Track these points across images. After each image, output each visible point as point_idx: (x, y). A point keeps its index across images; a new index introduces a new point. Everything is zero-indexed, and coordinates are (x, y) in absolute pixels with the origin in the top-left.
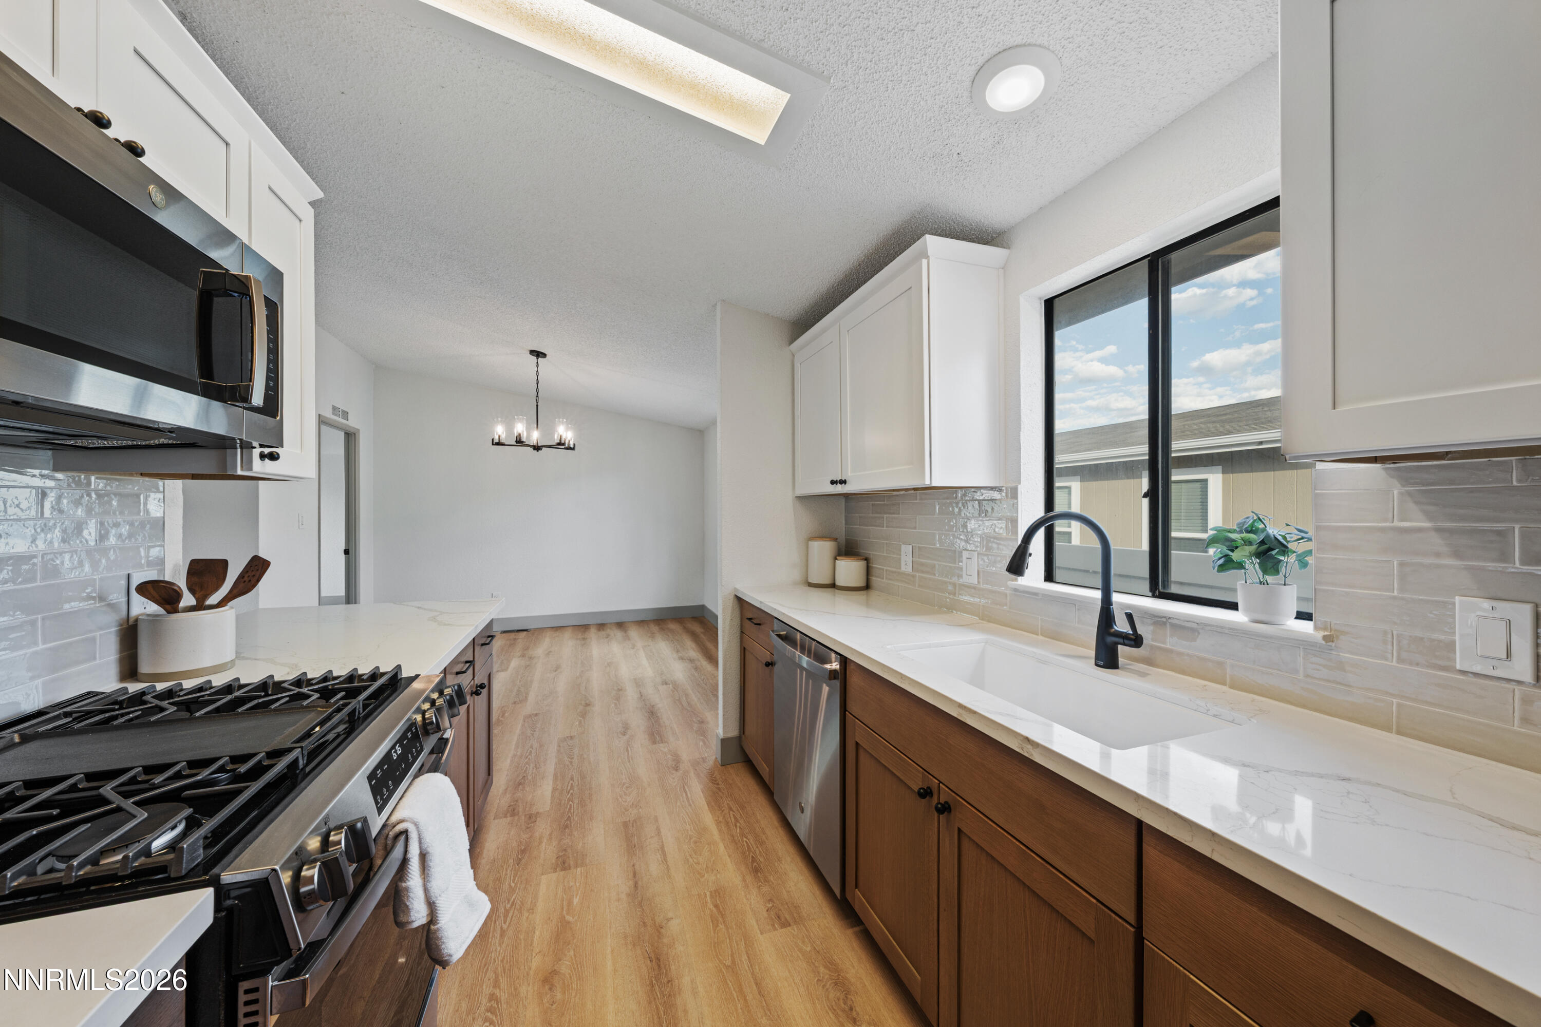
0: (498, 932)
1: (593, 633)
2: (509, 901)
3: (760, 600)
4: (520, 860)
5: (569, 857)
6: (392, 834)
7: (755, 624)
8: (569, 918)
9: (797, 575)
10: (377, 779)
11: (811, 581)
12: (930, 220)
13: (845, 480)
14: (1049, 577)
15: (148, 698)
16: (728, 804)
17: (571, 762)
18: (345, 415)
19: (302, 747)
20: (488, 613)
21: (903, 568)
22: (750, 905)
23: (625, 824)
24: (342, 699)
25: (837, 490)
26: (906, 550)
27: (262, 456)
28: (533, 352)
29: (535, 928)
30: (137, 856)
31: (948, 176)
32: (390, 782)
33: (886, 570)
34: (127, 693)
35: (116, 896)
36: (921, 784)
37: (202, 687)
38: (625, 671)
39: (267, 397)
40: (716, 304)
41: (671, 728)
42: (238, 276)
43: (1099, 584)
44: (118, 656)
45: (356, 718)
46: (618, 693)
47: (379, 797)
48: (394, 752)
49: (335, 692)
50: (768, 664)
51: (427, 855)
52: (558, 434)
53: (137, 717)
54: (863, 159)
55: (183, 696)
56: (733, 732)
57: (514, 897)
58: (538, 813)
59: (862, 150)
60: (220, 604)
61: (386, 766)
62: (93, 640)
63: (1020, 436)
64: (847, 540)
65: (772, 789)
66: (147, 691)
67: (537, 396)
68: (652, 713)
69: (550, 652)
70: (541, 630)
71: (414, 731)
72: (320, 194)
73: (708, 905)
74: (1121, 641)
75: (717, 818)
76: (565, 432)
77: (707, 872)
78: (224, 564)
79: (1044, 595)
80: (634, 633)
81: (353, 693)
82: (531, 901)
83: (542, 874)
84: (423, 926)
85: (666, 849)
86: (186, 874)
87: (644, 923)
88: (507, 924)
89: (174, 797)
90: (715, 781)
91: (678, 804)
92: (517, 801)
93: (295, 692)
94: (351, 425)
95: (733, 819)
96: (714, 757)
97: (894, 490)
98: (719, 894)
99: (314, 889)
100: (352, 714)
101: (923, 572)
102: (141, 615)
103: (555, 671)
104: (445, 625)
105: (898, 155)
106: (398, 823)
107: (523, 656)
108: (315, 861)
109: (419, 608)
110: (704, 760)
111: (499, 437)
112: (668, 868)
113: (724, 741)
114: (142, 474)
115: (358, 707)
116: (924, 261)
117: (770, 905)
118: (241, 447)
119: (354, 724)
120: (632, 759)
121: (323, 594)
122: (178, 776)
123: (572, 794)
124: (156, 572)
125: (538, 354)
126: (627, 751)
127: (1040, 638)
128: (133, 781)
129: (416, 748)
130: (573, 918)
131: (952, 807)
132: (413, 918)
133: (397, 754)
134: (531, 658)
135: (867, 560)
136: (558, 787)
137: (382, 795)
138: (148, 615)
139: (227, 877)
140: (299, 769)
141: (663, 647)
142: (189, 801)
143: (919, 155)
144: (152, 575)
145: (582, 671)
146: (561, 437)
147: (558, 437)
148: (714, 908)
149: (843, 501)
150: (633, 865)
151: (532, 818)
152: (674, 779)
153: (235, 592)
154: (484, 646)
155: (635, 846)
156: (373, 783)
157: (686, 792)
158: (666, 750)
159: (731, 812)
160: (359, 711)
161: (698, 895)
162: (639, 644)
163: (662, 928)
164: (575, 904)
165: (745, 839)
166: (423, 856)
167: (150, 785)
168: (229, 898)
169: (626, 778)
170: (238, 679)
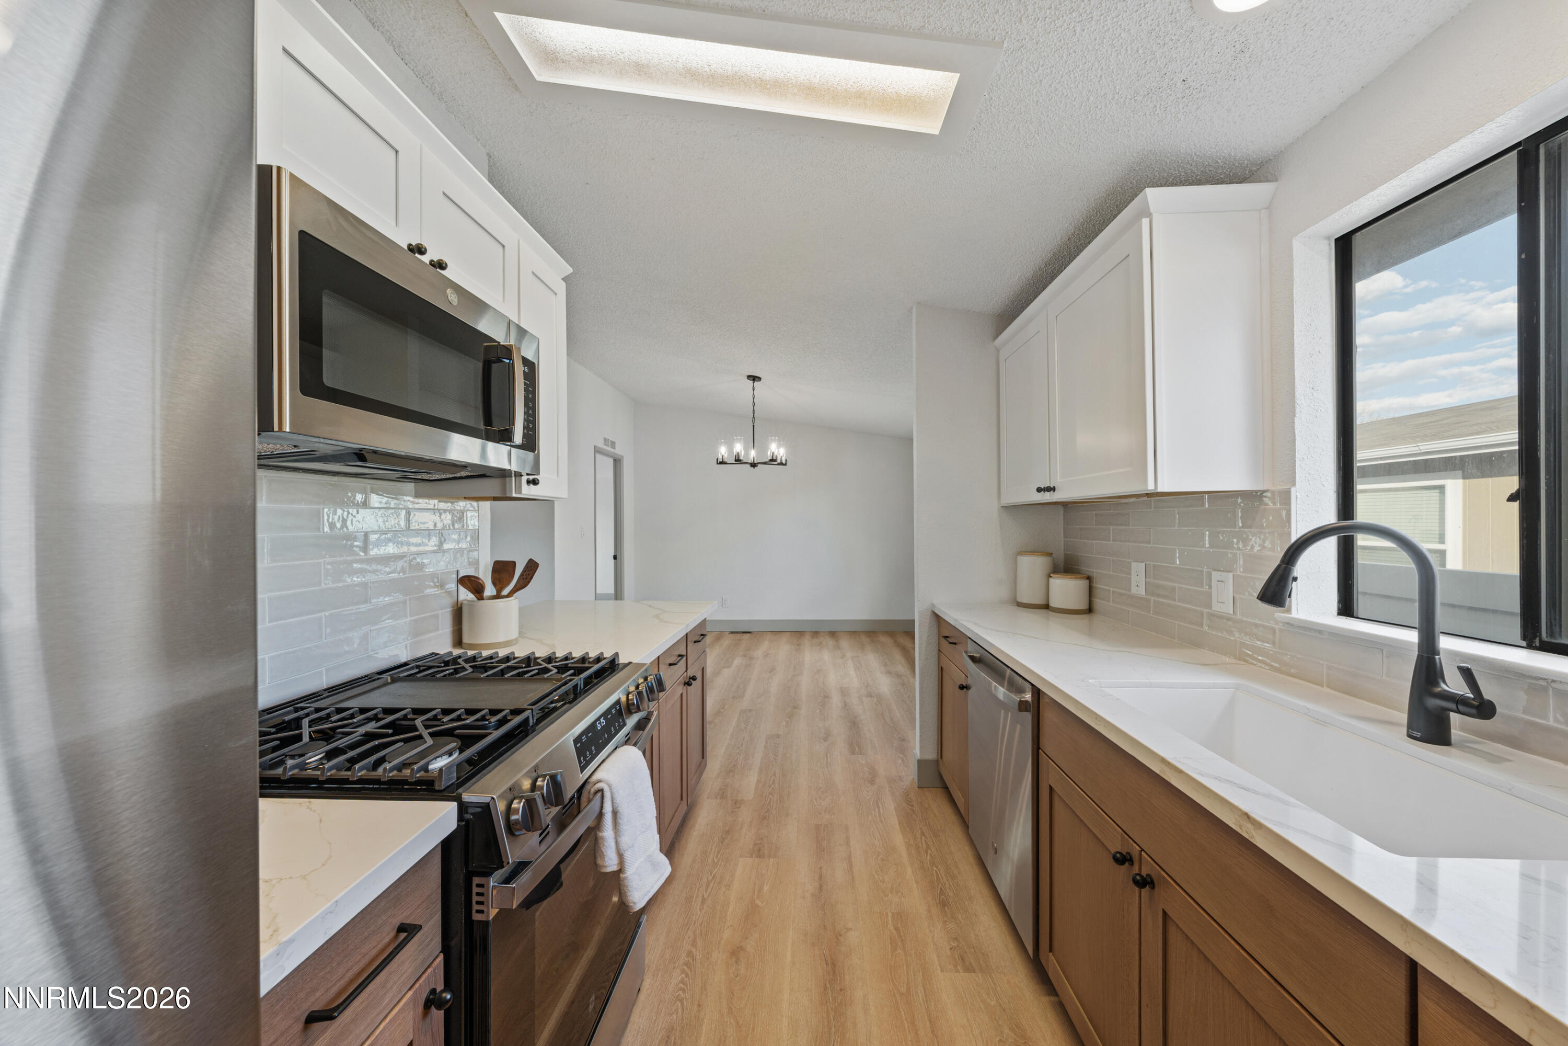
0: (699, 900)
1: (807, 640)
2: (711, 874)
3: (955, 617)
4: (724, 839)
5: (764, 847)
6: (593, 790)
7: (951, 643)
8: (758, 902)
9: (1004, 592)
10: (582, 744)
11: (1019, 600)
12: (1156, 169)
13: (1054, 487)
14: (1346, 608)
15: (460, 661)
16: (921, 829)
17: (775, 759)
18: (613, 444)
19: (532, 710)
20: (699, 614)
21: (1134, 590)
22: (933, 937)
23: (817, 827)
24: (570, 675)
25: (1045, 498)
26: (1138, 570)
27: (529, 482)
28: (749, 377)
29: (729, 904)
30: (419, 770)
31: (1173, 111)
32: (593, 747)
33: (1113, 592)
34: (452, 655)
35: (407, 795)
36: (1120, 847)
37: (492, 656)
38: (833, 679)
39: (525, 436)
40: (912, 308)
41: (871, 741)
42: (508, 347)
43: (1415, 620)
44: (452, 629)
45: (578, 692)
46: (823, 699)
47: (582, 758)
48: (599, 724)
49: (569, 669)
50: (962, 687)
51: (617, 814)
52: (771, 451)
53: (449, 674)
54: (1057, 119)
55: (480, 661)
56: (932, 755)
57: (715, 871)
58: (742, 800)
59: (1053, 109)
60: (508, 596)
61: (591, 734)
62: (437, 616)
63: (1294, 423)
64: (1066, 555)
65: (967, 822)
66: (462, 656)
67: (754, 417)
68: (854, 724)
69: (768, 654)
70: (762, 633)
71: (618, 708)
72: (570, 270)
73: (889, 926)
74: (1453, 706)
75: (908, 841)
76: (777, 449)
77: (892, 893)
78: (513, 564)
79: (1331, 634)
80: (845, 643)
81: (578, 671)
82: (729, 879)
83: (741, 857)
84: (614, 872)
85: (853, 859)
86: (445, 789)
87: (825, 926)
88: (708, 893)
89: (449, 733)
90: (910, 802)
91: (870, 818)
92: (727, 786)
93: (543, 666)
94: (617, 453)
95: (924, 846)
96: (911, 778)
97: (1120, 497)
98: (901, 917)
99: (518, 819)
100: (576, 686)
101: (1159, 596)
102: (465, 600)
103: (771, 672)
104: (664, 622)
105: (1101, 103)
106: (597, 782)
107: (745, 656)
108: (521, 798)
109: (650, 606)
110: (901, 778)
111: (723, 456)
112: (853, 879)
113: (921, 763)
114: (465, 498)
115: (579, 684)
116: (1145, 222)
117: (955, 945)
118: (515, 476)
119: (575, 696)
120: (830, 765)
121: (597, 592)
122: (459, 718)
123: (773, 788)
124: (473, 569)
125: (754, 378)
126: (827, 757)
127: (1326, 690)
128: (435, 718)
129: (619, 723)
130: (762, 903)
131: (1156, 881)
132: (607, 864)
133: (601, 725)
134: (751, 658)
135: (1089, 578)
136: (762, 780)
137: (585, 757)
138: (468, 601)
139: (467, 797)
140: (529, 726)
141: (872, 659)
142: (459, 736)
143: (1129, 97)
144: (470, 572)
145: (794, 675)
146: (773, 453)
147: (770, 454)
148: (894, 931)
149: (1061, 509)
150: (821, 868)
151: (737, 804)
152: (868, 792)
153: (518, 586)
154: (696, 643)
155: (824, 850)
156: (578, 746)
157: (878, 807)
158: (863, 762)
159: (923, 837)
160: (580, 687)
161: (880, 913)
162: (849, 654)
163: (840, 935)
164: (765, 890)
165: (935, 868)
166: (615, 813)
167: (441, 722)
168: (467, 813)
169: (822, 783)
170: (513, 653)
